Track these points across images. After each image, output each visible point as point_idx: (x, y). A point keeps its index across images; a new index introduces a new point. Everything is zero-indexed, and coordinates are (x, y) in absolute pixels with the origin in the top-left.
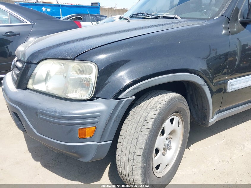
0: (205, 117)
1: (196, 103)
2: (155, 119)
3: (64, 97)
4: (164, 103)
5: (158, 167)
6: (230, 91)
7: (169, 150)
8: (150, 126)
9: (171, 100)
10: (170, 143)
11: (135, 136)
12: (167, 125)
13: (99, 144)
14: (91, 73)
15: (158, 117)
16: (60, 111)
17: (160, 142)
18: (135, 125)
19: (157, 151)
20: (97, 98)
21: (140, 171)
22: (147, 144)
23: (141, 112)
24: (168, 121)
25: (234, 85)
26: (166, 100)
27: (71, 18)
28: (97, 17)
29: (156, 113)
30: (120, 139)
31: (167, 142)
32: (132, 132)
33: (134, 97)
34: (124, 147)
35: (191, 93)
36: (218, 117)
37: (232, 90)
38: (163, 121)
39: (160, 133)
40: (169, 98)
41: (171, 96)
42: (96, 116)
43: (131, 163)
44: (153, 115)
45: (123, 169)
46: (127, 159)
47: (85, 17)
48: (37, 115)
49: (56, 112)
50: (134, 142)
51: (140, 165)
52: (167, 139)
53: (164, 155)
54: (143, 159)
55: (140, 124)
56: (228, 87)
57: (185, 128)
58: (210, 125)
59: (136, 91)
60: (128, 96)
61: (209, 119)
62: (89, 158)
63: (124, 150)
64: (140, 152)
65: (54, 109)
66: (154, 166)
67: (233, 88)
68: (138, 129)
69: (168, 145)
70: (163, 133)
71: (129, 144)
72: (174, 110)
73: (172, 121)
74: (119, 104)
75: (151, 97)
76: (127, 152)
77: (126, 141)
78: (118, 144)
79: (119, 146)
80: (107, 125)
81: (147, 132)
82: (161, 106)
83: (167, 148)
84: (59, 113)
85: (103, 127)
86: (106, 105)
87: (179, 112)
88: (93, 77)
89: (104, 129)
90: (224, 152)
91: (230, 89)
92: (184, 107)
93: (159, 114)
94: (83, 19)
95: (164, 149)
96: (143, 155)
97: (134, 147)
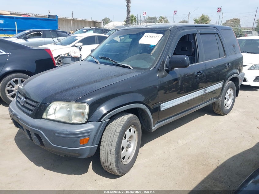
0: (149, 126)
1: (144, 119)
2: (121, 130)
3: (70, 122)
4: (125, 121)
5: (124, 158)
6: (163, 110)
7: (130, 148)
8: (118, 134)
9: (129, 119)
10: (130, 144)
11: (110, 140)
12: (127, 133)
13: (91, 147)
14: (85, 109)
15: (122, 129)
16: (70, 131)
17: (124, 143)
18: (110, 135)
19: (123, 148)
20: (89, 122)
21: (114, 160)
22: (117, 144)
23: (113, 127)
24: (128, 131)
25: (164, 106)
26: (126, 119)
27: (30, 34)
28: (57, 33)
29: (121, 127)
30: (102, 144)
31: (128, 143)
32: (109, 139)
33: (109, 120)
34: (105, 148)
35: (141, 113)
36: (157, 126)
37: (164, 109)
38: (125, 131)
39: (124, 138)
40: (128, 118)
41: (129, 116)
42: (89, 132)
43: (109, 156)
44: (120, 128)
45: (104, 160)
46: (106, 154)
47: (45, 33)
48: (54, 134)
49: (67, 132)
50: (110, 144)
51: (114, 156)
52: (128, 141)
53: (127, 151)
54: (115, 153)
55: (113, 134)
56: (161, 108)
57: (138, 134)
58: (153, 131)
59: (110, 116)
60: (106, 119)
61: (151, 127)
62: (85, 156)
63: (104, 149)
64: (113, 149)
65: (65, 130)
66: (122, 157)
67: (164, 108)
68: (112, 136)
69: (129, 145)
70: (125, 138)
71: (107, 146)
72: (131, 124)
73: (130, 130)
74: (101, 124)
75: (118, 118)
76: (107, 150)
77: (105, 144)
78: (101, 146)
79: (101, 147)
80: (95, 136)
81: (117, 138)
82: (124, 123)
83: (128, 147)
84: (69, 132)
85: (93, 137)
86: (94, 125)
87: (134, 125)
88: (86, 111)
89: (94, 138)
90: (165, 148)
91: (162, 109)
92: (137, 122)
93: (123, 127)
94: (43, 34)
95: (127, 147)
96: (115, 151)
97: (110, 147)
